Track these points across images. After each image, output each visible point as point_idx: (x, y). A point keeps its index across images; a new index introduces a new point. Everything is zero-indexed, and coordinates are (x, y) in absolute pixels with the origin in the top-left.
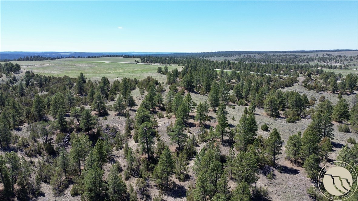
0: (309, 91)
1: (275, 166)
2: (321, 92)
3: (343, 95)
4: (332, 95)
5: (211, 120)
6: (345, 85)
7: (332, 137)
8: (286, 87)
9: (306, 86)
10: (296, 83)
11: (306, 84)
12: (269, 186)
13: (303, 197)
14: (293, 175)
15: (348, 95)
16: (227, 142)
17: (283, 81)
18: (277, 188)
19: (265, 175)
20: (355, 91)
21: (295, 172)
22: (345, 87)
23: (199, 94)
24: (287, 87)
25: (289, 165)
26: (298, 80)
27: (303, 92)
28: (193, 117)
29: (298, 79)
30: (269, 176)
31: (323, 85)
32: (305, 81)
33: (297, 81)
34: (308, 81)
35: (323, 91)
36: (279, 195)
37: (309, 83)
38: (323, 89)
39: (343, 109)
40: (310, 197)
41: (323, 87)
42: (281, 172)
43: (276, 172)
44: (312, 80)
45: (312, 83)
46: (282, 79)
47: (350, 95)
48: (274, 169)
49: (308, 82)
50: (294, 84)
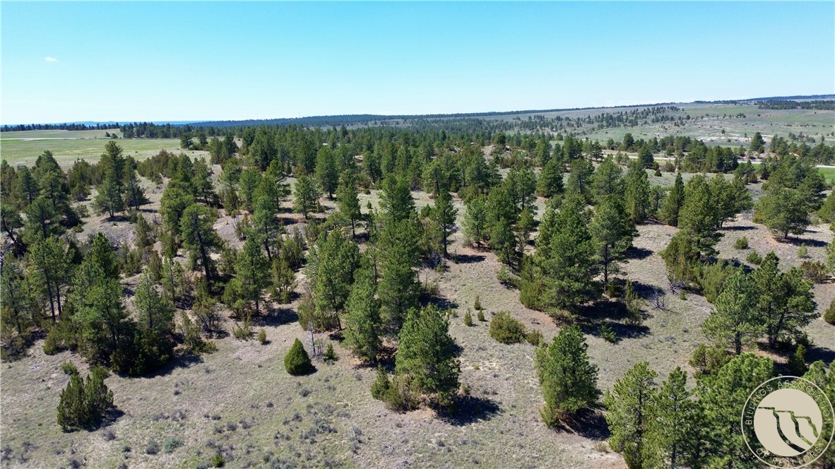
1: (448, 256)
5: (326, 211)
6: (562, 155)
7: (535, 211)
9: (497, 161)
11: (497, 158)
12: (440, 281)
13: (492, 285)
14: (476, 263)
16: (361, 238)
18: (453, 282)
19: (433, 268)
21: (481, 259)
22: (563, 157)
23: (292, 176)
25: (469, 252)
26: (483, 152)
28: (289, 211)
29: (482, 150)
30: (438, 268)
31: (526, 158)
32: (495, 152)
33: (482, 154)
34: (500, 152)
36: (456, 291)
37: (502, 156)
39: (552, 173)
40: (502, 283)
42: (457, 263)
43: (449, 263)
44: (508, 149)
45: (507, 156)
48: (447, 260)
49: (500, 154)
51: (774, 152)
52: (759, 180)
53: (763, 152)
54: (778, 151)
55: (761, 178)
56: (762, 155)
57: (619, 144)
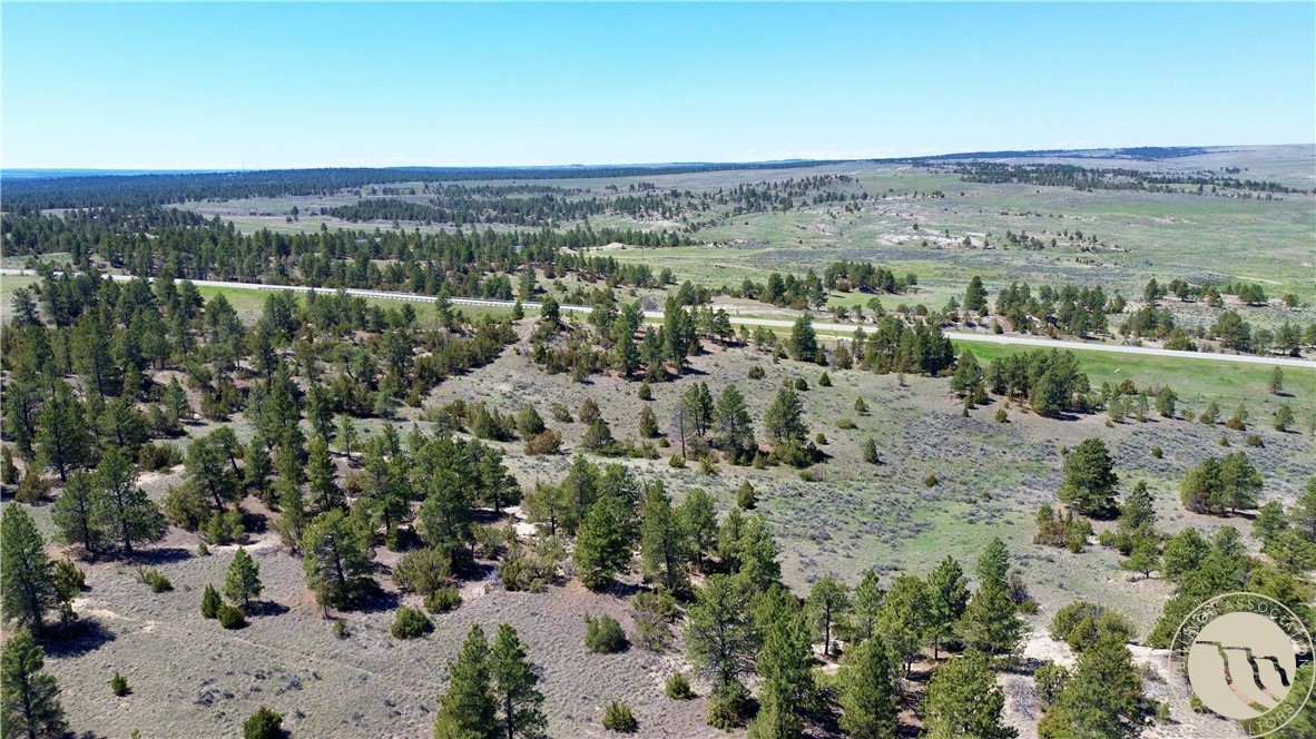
0: (551, 377)
2: (591, 378)
3: (656, 381)
4: (623, 384)
6: (659, 347)
8: (473, 366)
9: (542, 356)
10: (511, 347)
11: (542, 350)
15: (671, 378)
17: (464, 340)
20: (689, 358)
22: (661, 351)
24: (478, 365)
26: (515, 335)
27: (533, 384)
29: (516, 329)
31: (595, 349)
32: (539, 337)
33: (513, 339)
34: (549, 336)
35: (597, 371)
37: (552, 345)
38: (597, 366)
41: (596, 358)
44: (563, 328)
45: (560, 346)
46: (458, 335)
47: (677, 377)
49: (549, 340)
50: (502, 350)
51: (1002, 314)
52: (991, 395)
53: (986, 314)
54: (1010, 313)
55: (993, 392)
56: (985, 320)
57: (760, 289)
